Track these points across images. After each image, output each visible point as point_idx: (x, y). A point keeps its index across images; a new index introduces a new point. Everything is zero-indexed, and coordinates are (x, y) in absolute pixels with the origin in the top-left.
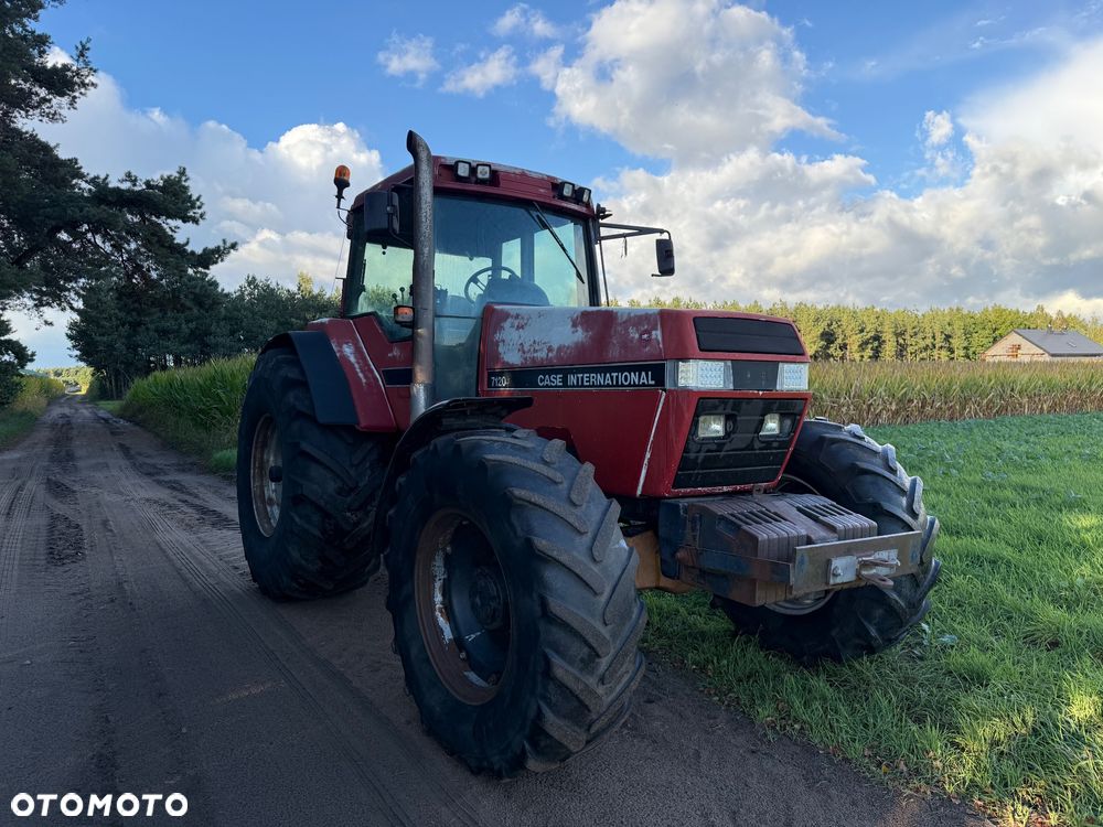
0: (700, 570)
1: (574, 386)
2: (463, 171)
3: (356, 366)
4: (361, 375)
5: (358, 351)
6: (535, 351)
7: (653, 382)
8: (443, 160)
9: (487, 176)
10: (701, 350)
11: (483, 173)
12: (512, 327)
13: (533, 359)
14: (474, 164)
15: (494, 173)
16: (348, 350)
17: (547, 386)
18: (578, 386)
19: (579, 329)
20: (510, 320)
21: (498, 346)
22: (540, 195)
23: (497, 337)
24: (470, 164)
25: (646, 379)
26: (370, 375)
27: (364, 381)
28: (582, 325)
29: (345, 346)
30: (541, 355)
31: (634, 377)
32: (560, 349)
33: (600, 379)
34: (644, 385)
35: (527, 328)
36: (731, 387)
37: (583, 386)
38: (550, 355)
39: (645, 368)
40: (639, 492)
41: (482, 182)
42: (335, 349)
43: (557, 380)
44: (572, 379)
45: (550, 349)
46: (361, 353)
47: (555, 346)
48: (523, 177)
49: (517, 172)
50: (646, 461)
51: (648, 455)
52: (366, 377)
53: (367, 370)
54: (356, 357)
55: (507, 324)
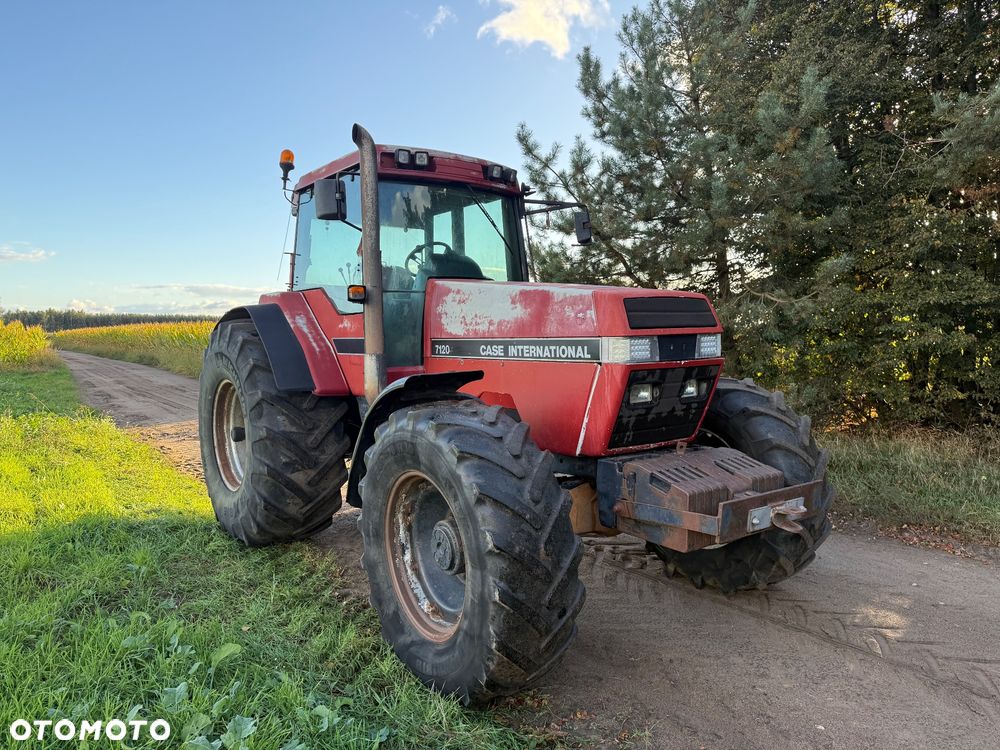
0: (635, 520)
1: (514, 357)
2: (403, 159)
3: (310, 336)
4: (314, 344)
5: (310, 322)
6: (477, 324)
7: (589, 356)
8: (384, 148)
9: (425, 162)
10: (632, 328)
11: (422, 161)
12: (454, 301)
13: (475, 332)
14: (413, 152)
15: (431, 159)
16: (301, 322)
17: (489, 355)
18: (518, 356)
19: (518, 305)
20: (451, 295)
21: (441, 318)
22: (473, 178)
23: (440, 309)
24: (409, 151)
25: (582, 353)
26: (323, 344)
27: (317, 349)
28: (520, 302)
29: (297, 317)
30: (483, 328)
31: (570, 351)
32: (500, 323)
33: (539, 351)
34: (580, 358)
35: (468, 303)
36: (658, 359)
37: (523, 356)
38: (492, 328)
39: (582, 344)
40: (578, 452)
41: (421, 168)
42: (289, 321)
43: (498, 351)
44: (512, 350)
45: (491, 323)
46: (313, 323)
47: (496, 321)
48: (458, 162)
49: (451, 157)
50: (584, 425)
51: (586, 420)
52: (319, 346)
53: (319, 339)
54: (308, 328)
55: (449, 298)
